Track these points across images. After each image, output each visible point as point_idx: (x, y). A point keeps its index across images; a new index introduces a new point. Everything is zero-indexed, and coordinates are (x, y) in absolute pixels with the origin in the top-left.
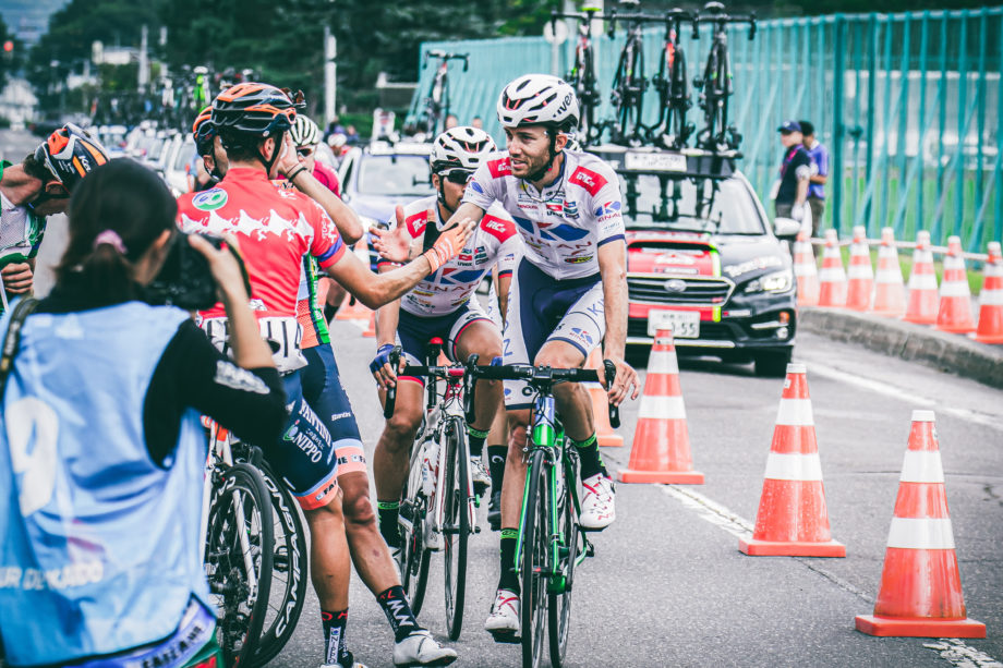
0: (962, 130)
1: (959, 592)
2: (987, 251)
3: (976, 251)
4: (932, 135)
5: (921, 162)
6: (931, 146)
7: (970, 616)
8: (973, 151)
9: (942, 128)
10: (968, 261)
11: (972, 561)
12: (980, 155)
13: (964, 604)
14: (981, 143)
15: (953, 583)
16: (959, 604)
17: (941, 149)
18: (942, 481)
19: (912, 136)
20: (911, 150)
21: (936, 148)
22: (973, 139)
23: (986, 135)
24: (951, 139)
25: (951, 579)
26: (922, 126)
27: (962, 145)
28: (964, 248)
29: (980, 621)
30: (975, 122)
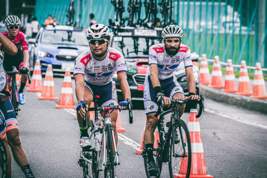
0: (207, 21)
1: (205, 166)
2: (214, 59)
3: (211, 58)
4: (197, 22)
5: (194, 31)
6: (197, 26)
7: (208, 174)
8: (210, 27)
9: (200, 20)
10: (209, 62)
11: (209, 157)
12: (212, 28)
13: (207, 170)
14: (212, 25)
15: (203, 163)
16: (205, 170)
17: (200, 27)
18: (200, 131)
19: (191, 23)
20: (191, 27)
21: (199, 26)
22: (210, 23)
23: (214, 22)
24: (203, 23)
25: (202, 162)
26: (194, 19)
27: (207, 25)
28: (207, 58)
29: (212, 175)
30: (211, 18)
